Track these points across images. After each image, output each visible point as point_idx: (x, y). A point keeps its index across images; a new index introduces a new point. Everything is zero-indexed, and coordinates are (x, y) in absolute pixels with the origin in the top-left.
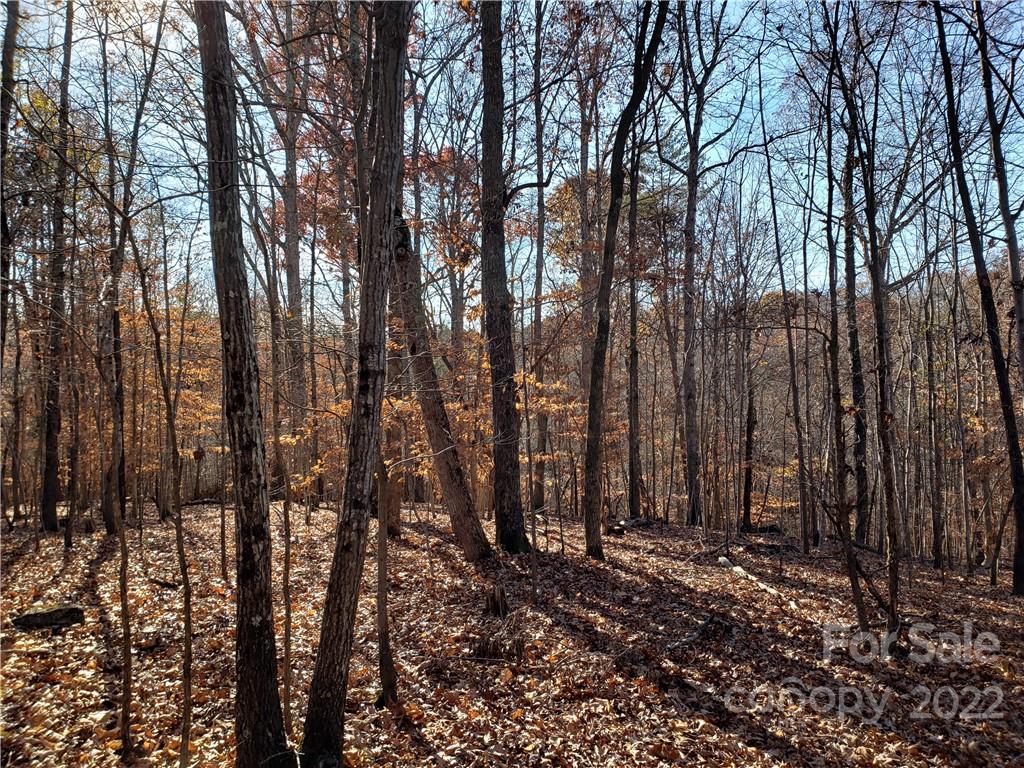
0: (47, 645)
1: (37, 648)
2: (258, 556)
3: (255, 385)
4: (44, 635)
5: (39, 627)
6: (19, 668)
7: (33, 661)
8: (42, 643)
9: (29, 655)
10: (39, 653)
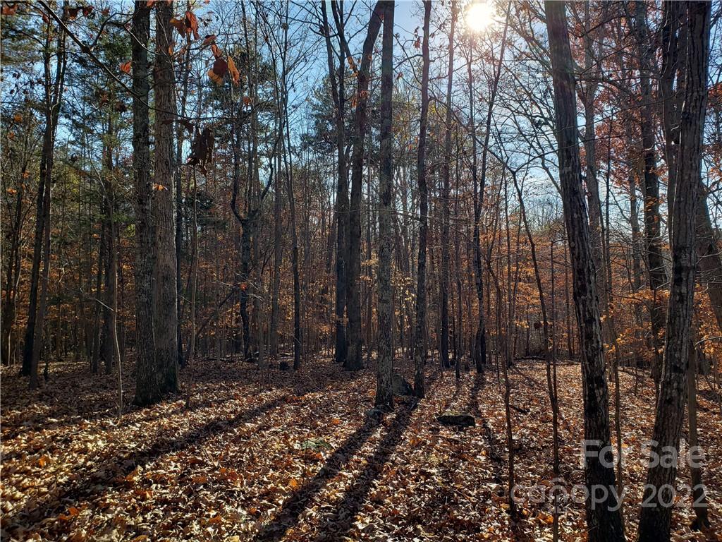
0: (457, 436)
1: (452, 437)
2: (599, 399)
3: (593, 278)
4: (454, 430)
5: (452, 424)
6: (444, 447)
7: (451, 445)
8: (454, 434)
9: (448, 440)
10: (453, 440)
